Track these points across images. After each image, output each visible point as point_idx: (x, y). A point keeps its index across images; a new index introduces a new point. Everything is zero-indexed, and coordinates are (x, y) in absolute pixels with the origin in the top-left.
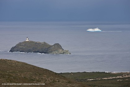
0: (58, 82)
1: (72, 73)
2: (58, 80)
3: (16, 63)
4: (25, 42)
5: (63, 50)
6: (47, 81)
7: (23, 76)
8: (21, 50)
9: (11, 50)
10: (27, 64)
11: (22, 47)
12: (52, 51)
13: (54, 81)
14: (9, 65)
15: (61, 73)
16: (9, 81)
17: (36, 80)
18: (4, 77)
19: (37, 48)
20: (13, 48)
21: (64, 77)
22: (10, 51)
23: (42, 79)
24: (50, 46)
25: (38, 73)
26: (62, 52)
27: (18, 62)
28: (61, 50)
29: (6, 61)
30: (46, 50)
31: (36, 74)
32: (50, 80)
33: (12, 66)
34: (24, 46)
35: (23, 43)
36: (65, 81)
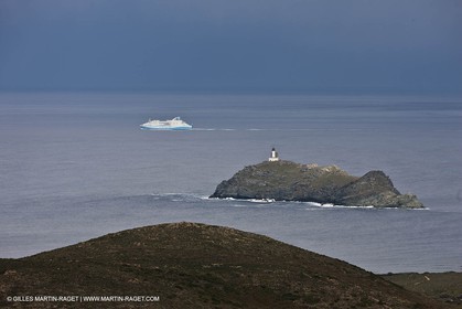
0: (380, 303)
1: (426, 274)
2: (379, 296)
3: (232, 236)
4: (267, 165)
5: (398, 193)
6: (339, 302)
7: (256, 282)
8: (250, 191)
9: (217, 191)
10: (271, 242)
11: (254, 182)
12: (359, 198)
13: (365, 302)
14: (211, 244)
15: (390, 274)
16: (209, 298)
17: (304, 296)
18: (191, 286)
19: (307, 186)
20: (224, 185)
21: (401, 288)
22: (215, 195)
23: (323, 292)
24: (353, 182)
25: (309, 273)
26: (394, 202)
27: (243, 234)
28: (388, 196)
29: (200, 230)
30: (339, 192)
31: (302, 276)
32: (351, 297)
33: (220, 248)
34: (263, 178)
35: (258, 167)
36: (402, 301)
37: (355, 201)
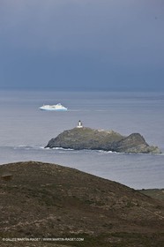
0: (138, 206)
2: (137, 202)
3: (57, 169)
4: (76, 130)
5: (148, 145)
6: (115, 205)
7: (70, 194)
8: (67, 144)
9: (49, 144)
10: (78, 172)
11: (69, 139)
12: (126, 148)
13: (129, 205)
14: (45, 173)
15: (143, 190)
16: (44, 203)
17: (96, 202)
18: (34, 196)
19: (98, 141)
20: (53, 141)
22: (48, 146)
23: (107, 200)
24: (123, 139)
25: (99, 189)
26: (146, 150)
27: (62, 168)
28: (142, 147)
29: (39, 166)
30: (116, 145)
31: (95, 191)
32: (122, 202)
34: (74, 137)
35: (71, 131)
36: (150, 204)
37: (124, 149)
